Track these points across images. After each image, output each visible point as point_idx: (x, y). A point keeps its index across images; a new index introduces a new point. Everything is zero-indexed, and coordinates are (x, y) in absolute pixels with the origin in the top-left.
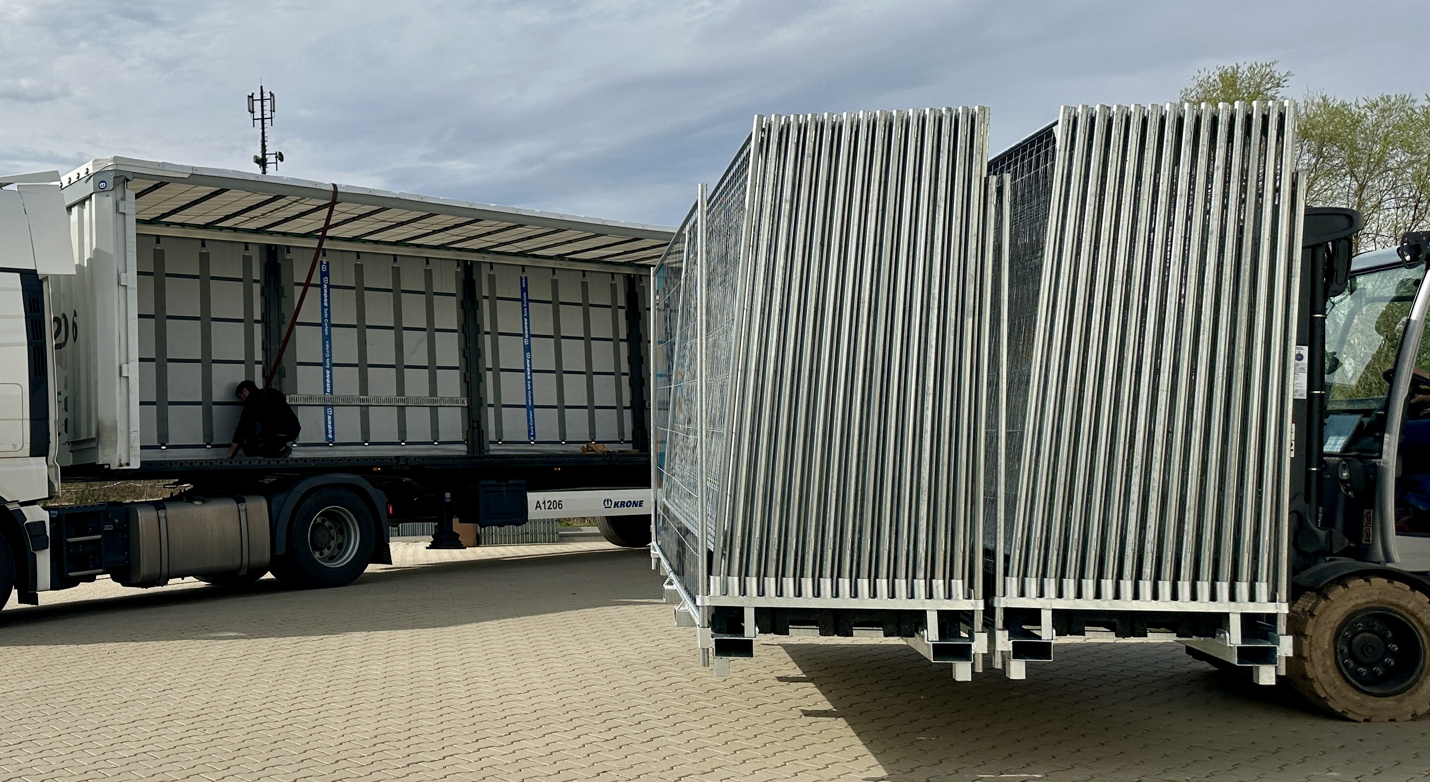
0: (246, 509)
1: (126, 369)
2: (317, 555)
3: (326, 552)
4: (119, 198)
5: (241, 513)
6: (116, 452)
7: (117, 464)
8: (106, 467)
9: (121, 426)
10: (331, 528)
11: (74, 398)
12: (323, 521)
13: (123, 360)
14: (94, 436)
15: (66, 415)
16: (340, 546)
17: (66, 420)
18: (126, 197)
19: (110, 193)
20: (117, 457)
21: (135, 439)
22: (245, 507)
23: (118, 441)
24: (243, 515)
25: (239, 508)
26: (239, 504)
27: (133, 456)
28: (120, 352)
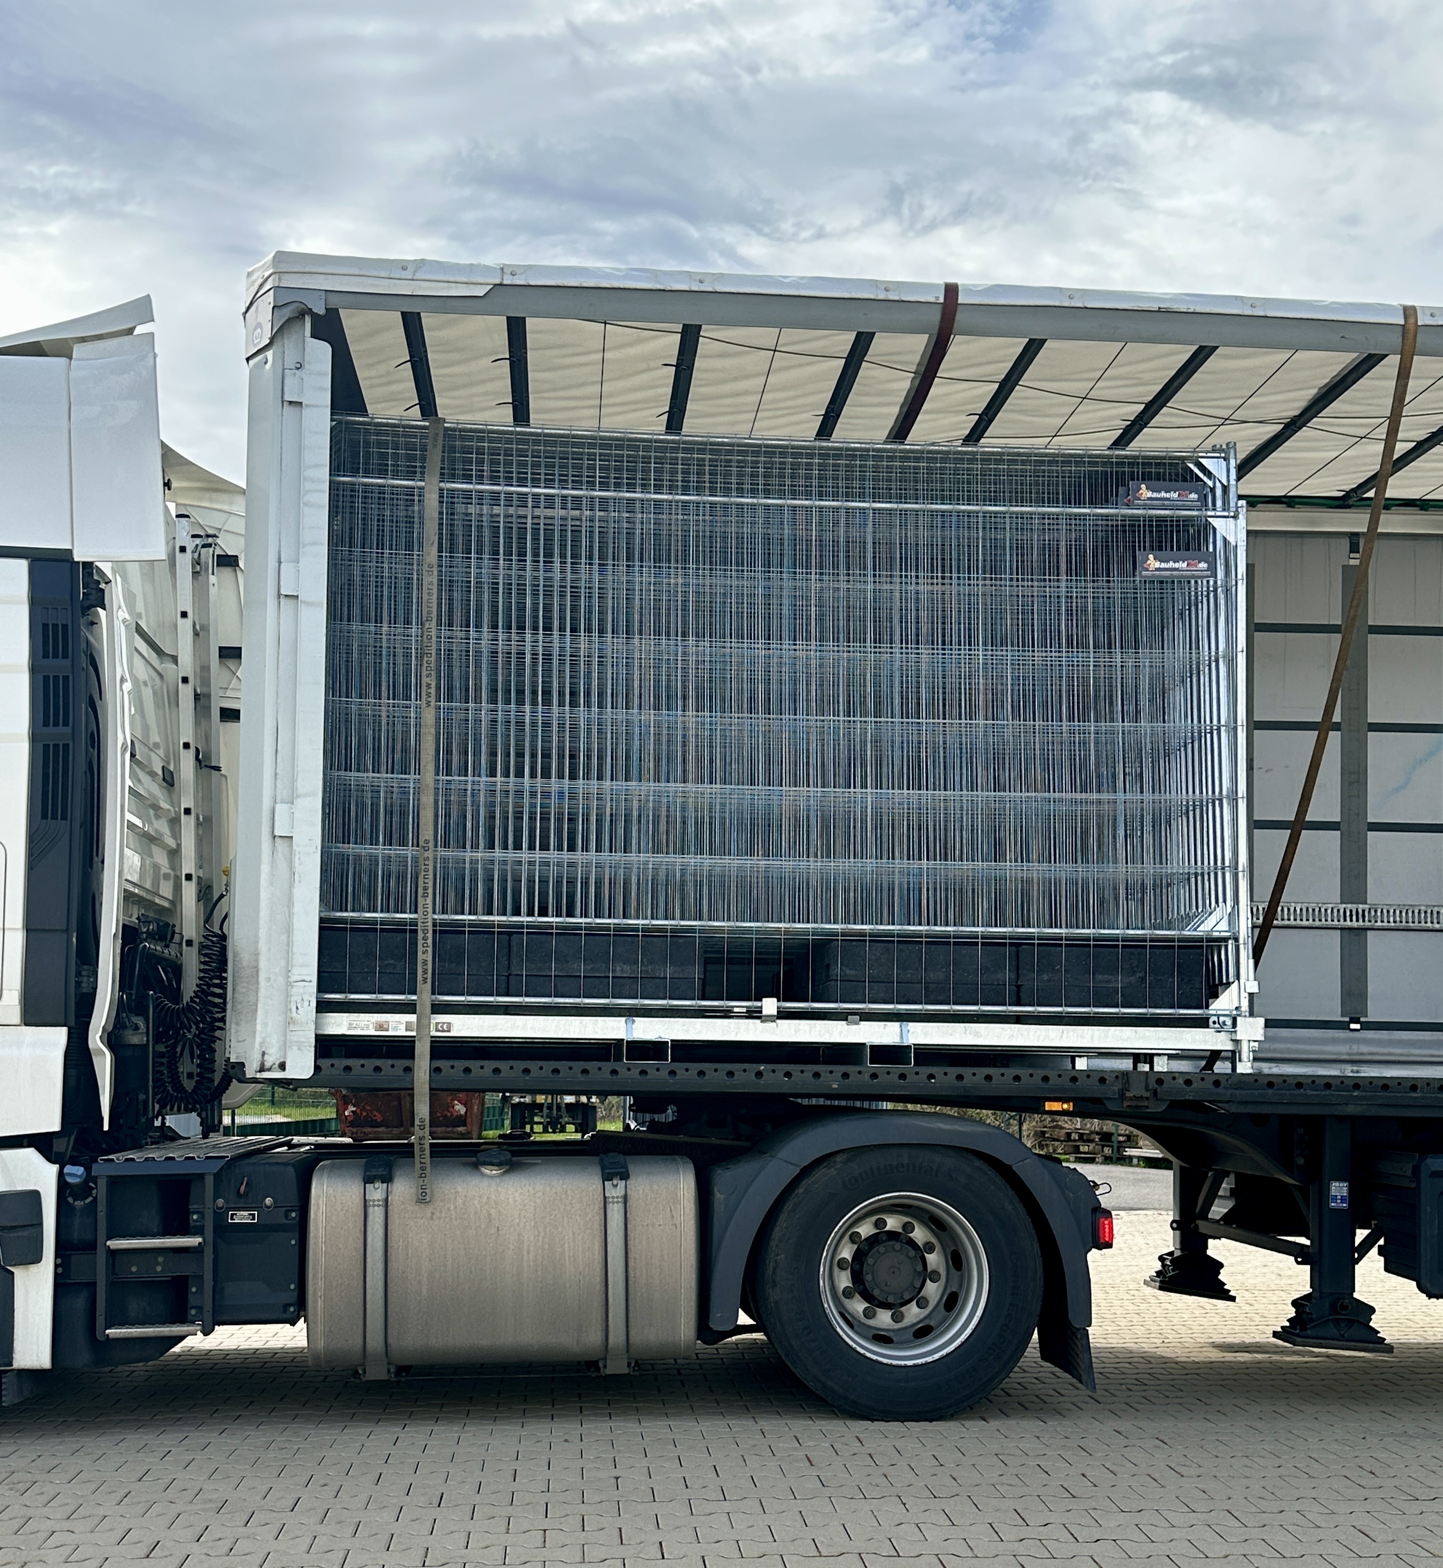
0: (625, 1198)
1: (289, 818)
3: (913, 1313)
4: (286, 364)
5: (610, 1207)
6: (253, 1033)
7: (256, 1065)
9: (270, 967)
12: (907, 1227)
13: (283, 792)
18: (305, 360)
19: (269, 353)
20: (257, 1045)
21: (303, 1000)
22: (623, 1193)
23: (259, 1005)
24: (615, 1212)
25: (605, 1198)
26: (606, 1183)
27: (295, 1039)
28: (276, 774)
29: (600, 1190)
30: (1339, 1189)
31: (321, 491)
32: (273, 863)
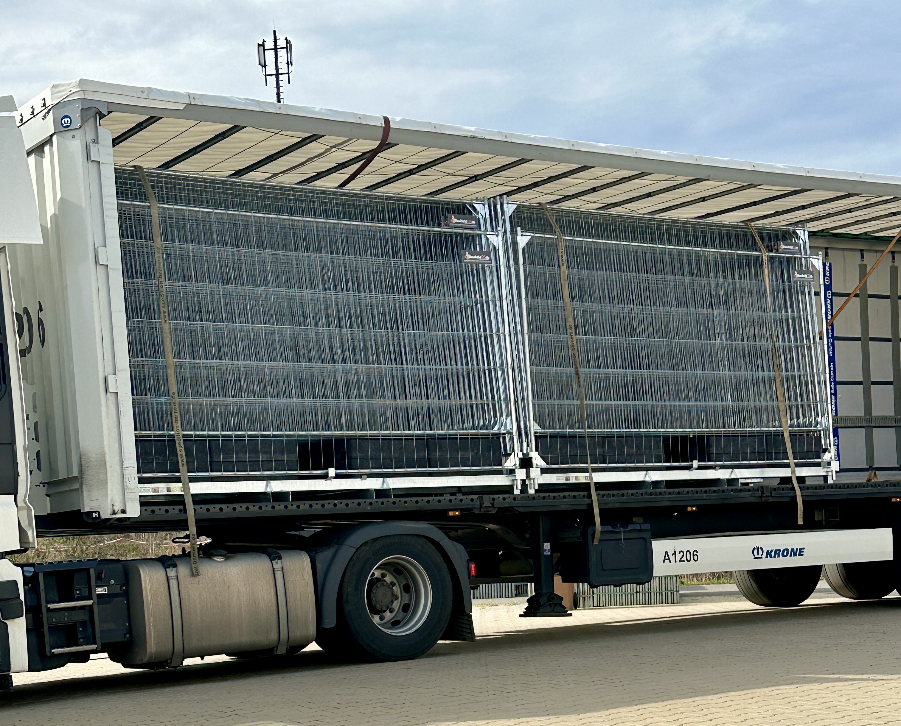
0: (282, 569)
1: (114, 383)
2: (376, 619)
3: (388, 615)
4: (89, 140)
5: (276, 574)
6: (107, 495)
7: (110, 511)
8: (94, 515)
9: (112, 461)
10: (393, 584)
11: (47, 424)
12: (383, 575)
13: (109, 369)
14: (75, 473)
15: (37, 447)
16: (406, 608)
17: (38, 453)
18: (100, 138)
19: (77, 133)
20: (109, 501)
21: (131, 477)
22: (281, 566)
23: (108, 480)
24: (279, 575)
25: (273, 569)
26: (273, 562)
27: (130, 497)
28: (104, 359)
29: (271, 565)
30: (547, 546)
31: (114, 209)
32: (107, 406)
